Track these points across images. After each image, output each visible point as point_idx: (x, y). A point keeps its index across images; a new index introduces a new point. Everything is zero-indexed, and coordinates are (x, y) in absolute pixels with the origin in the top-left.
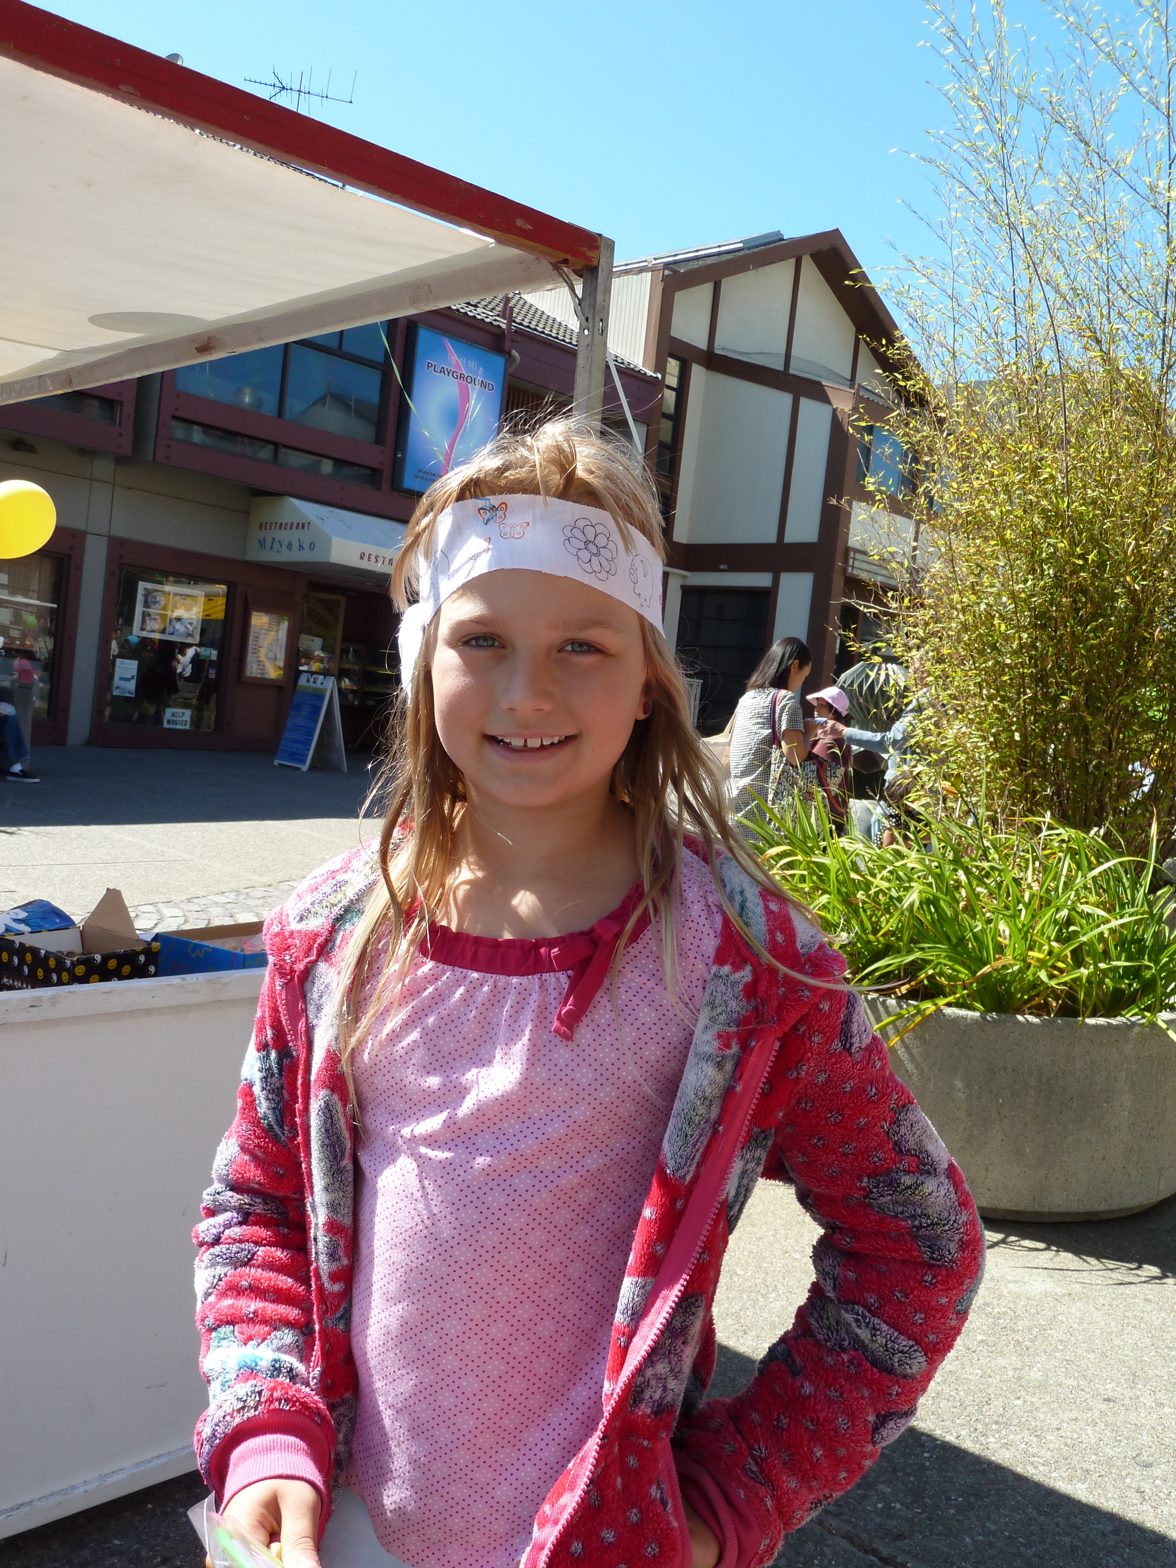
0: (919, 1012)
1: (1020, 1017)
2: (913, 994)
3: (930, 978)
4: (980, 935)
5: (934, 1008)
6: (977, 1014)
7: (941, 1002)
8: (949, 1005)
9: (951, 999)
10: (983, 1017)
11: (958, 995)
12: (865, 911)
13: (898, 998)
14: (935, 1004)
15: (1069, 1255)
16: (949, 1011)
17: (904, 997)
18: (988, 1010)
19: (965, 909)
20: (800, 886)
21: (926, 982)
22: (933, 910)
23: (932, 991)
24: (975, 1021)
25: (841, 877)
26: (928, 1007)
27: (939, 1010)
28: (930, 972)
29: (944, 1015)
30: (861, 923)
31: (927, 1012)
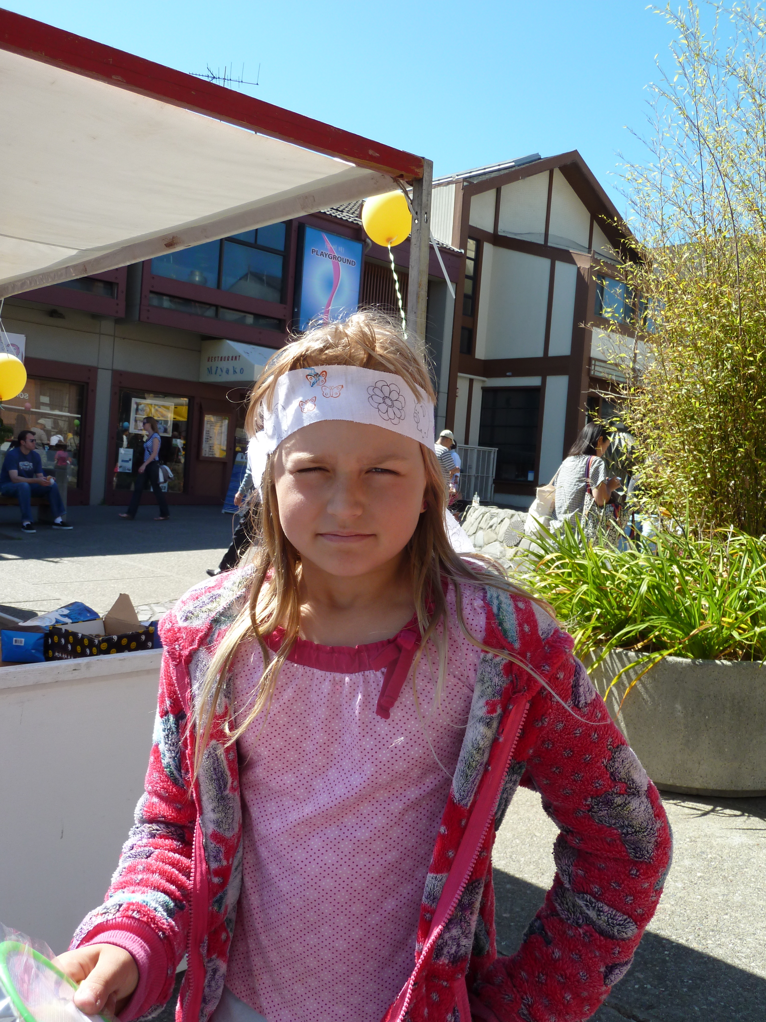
0: (650, 660)
1: (718, 662)
2: (646, 648)
3: (656, 637)
4: (689, 608)
5: (660, 657)
6: (689, 660)
7: (665, 653)
8: (670, 655)
9: (671, 651)
10: (694, 662)
11: (676, 648)
12: (612, 594)
13: (636, 651)
14: (661, 655)
15: (757, 819)
16: (670, 659)
17: (640, 651)
18: (696, 657)
19: (679, 591)
20: (569, 579)
21: (654, 640)
22: (657, 592)
23: (658, 646)
24: (688, 665)
25: (595, 573)
26: (656, 656)
27: (664, 659)
28: (657, 633)
29: (667, 662)
30: (609, 603)
31: (656, 660)
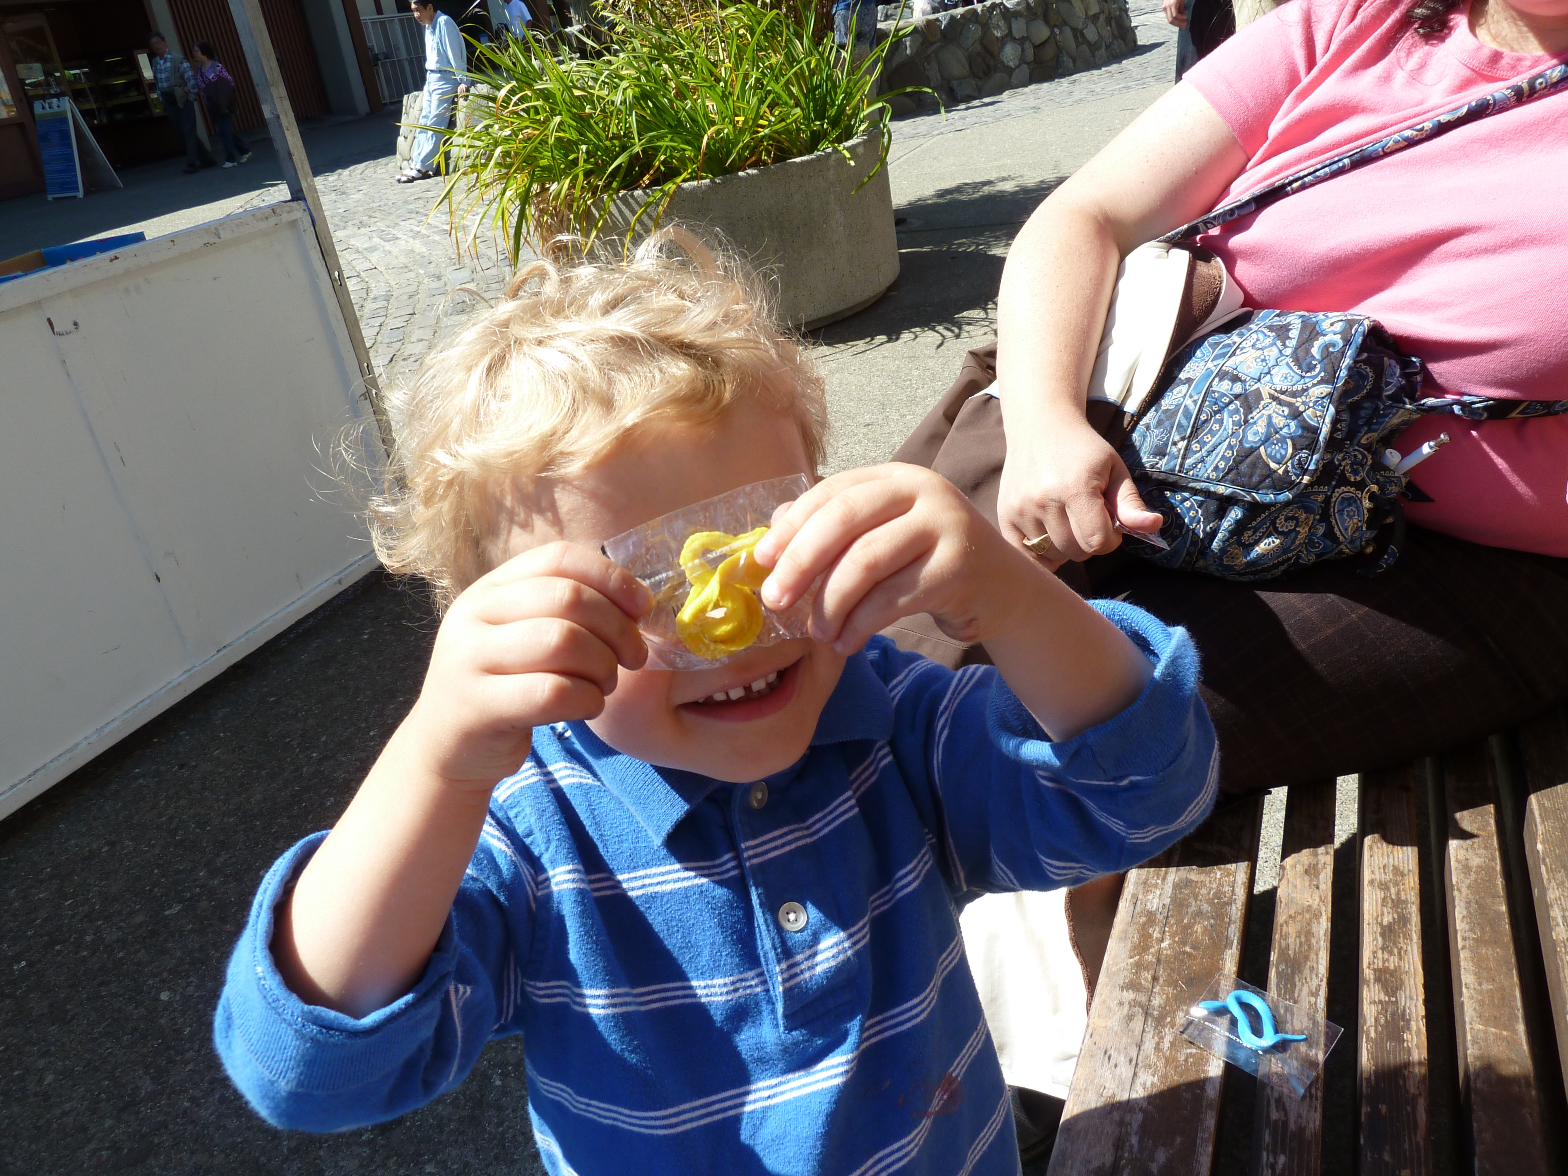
0: (665, 194)
1: (741, 174)
2: (655, 182)
3: (664, 163)
4: (692, 113)
5: (674, 186)
6: (708, 181)
7: (679, 180)
8: (684, 181)
9: (685, 175)
10: (712, 181)
11: (690, 170)
13: (644, 189)
14: (674, 183)
16: (685, 185)
17: (648, 186)
18: (715, 176)
21: (662, 168)
23: (670, 173)
24: (708, 187)
26: (670, 187)
27: (679, 187)
28: (663, 158)
29: (683, 189)
31: (671, 192)
